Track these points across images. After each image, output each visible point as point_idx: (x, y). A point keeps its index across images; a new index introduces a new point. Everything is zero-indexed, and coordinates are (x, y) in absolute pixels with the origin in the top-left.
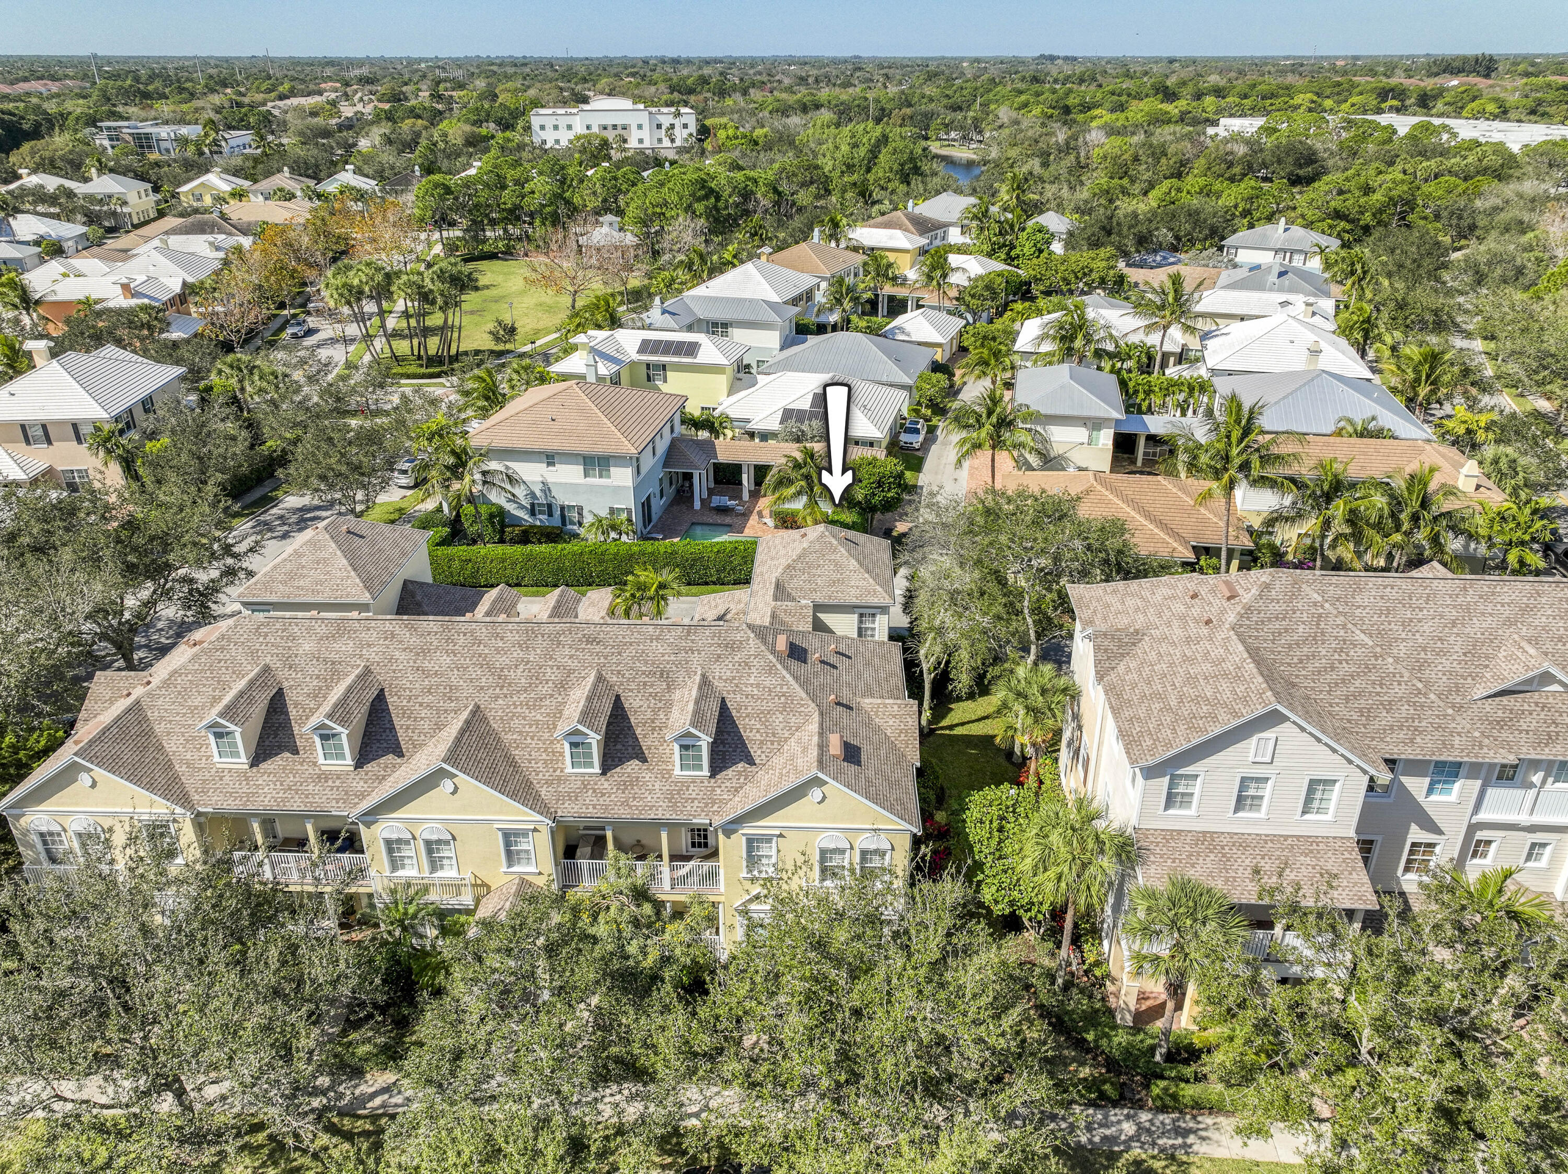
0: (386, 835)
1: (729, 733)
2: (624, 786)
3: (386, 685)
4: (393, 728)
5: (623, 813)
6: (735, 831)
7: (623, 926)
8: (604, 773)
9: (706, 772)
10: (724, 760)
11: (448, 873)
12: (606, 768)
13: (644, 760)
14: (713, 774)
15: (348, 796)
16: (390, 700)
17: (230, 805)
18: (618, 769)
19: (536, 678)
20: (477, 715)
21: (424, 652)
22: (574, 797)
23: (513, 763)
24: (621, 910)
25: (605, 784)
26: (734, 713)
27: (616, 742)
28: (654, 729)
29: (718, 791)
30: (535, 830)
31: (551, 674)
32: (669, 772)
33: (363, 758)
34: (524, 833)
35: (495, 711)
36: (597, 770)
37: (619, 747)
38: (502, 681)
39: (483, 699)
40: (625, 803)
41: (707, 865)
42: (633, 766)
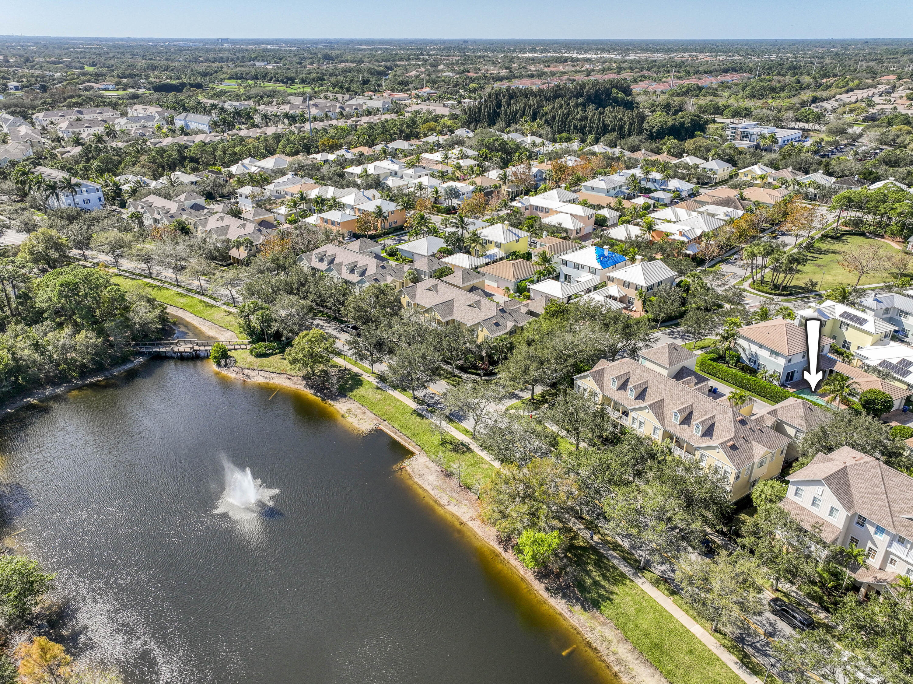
0: (633, 416)
1: (711, 430)
2: (682, 429)
4: (645, 395)
5: (680, 435)
8: (679, 425)
10: (706, 435)
11: (642, 430)
12: (681, 424)
13: (689, 426)
14: (701, 436)
15: (630, 404)
16: (648, 389)
17: (610, 396)
18: (683, 426)
19: (679, 399)
20: (662, 400)
21: (660, 383)
22: (671, 426)
23: (663, 414)
25: (678, 427)
26: (715, 426)
27: (686, 419)
28: (695, 420)
29: (700, 440)
30: (660, 430)
31: (683, 400)
32: (693, 431)
33: (637, 398)
34: (658, 429)
35: (666, 402)
36: (678, 423)
37: (687, 421)
38: (672, 397)
39: (665, 398)
40: (681, 433)
42: (687, 426)
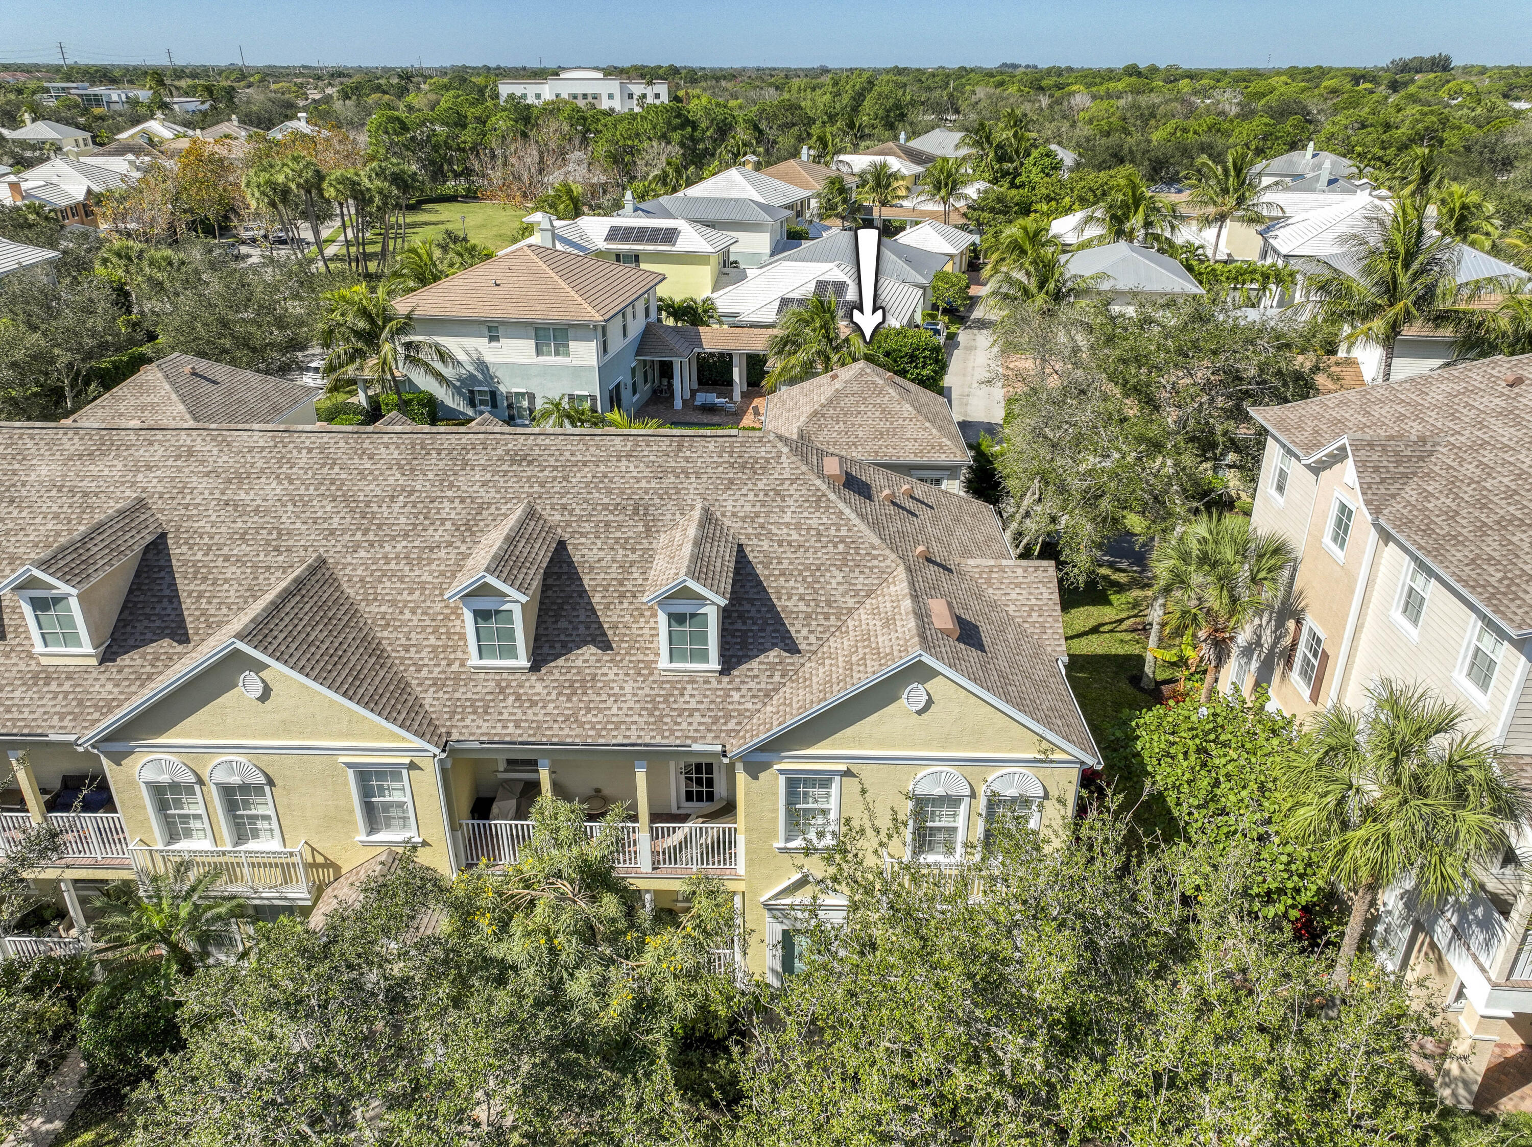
0: (150, 775)
1: (751, 601)
2: (572, 689)
3: (170, 528)
4: (174, 597)
5: (568, 734)
6: (767, 766)
7: (561, 939)
8: (535, 667)
9: (714, 664)
10: (744, 645)
11: (266, 844)
12: (540, 658)
13: (606, 646)
14: (726, 669)
15: (80, 709)
16: (174, 551)
18: (561, 662)
19: (425, 517)
20: (318, 573)
22: (481, 708)
23: (376, 651)
24: (557, 910)
25: (536, 686)
26: (759, 569)
27: (557, 618)
28: (622, 596)
29: (736, 697)
30: (412, 766)
31: (450, 510)
32: (650, 666)
34: (394, 772)
35: (353, 569)
36: (523, 661)
37: (563, 624)
38: (367, 521)
40: (572, 718)
41: (715, 828)
